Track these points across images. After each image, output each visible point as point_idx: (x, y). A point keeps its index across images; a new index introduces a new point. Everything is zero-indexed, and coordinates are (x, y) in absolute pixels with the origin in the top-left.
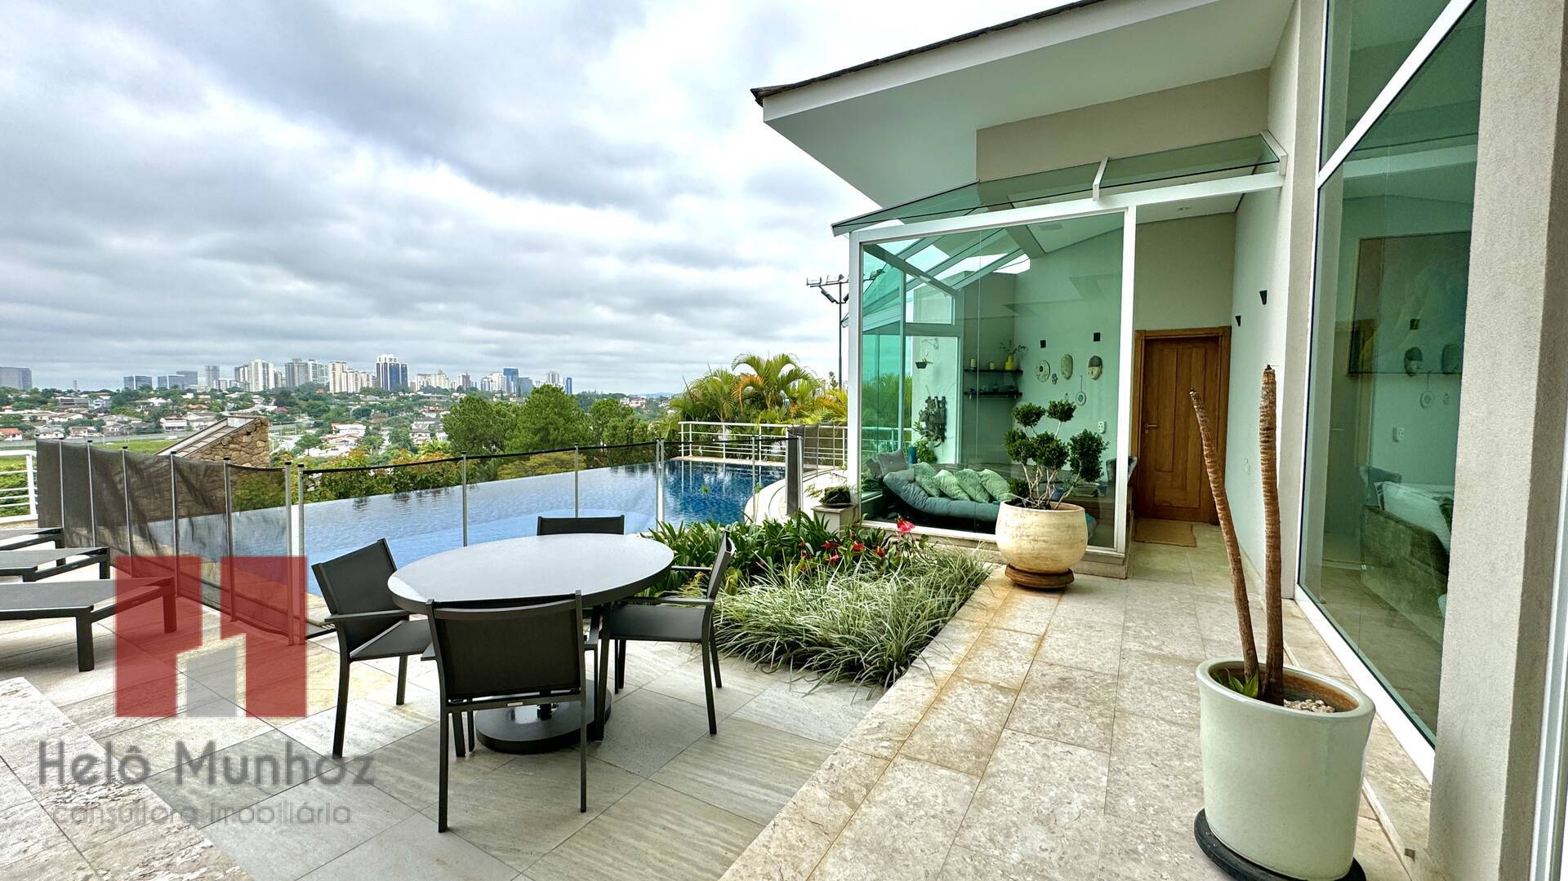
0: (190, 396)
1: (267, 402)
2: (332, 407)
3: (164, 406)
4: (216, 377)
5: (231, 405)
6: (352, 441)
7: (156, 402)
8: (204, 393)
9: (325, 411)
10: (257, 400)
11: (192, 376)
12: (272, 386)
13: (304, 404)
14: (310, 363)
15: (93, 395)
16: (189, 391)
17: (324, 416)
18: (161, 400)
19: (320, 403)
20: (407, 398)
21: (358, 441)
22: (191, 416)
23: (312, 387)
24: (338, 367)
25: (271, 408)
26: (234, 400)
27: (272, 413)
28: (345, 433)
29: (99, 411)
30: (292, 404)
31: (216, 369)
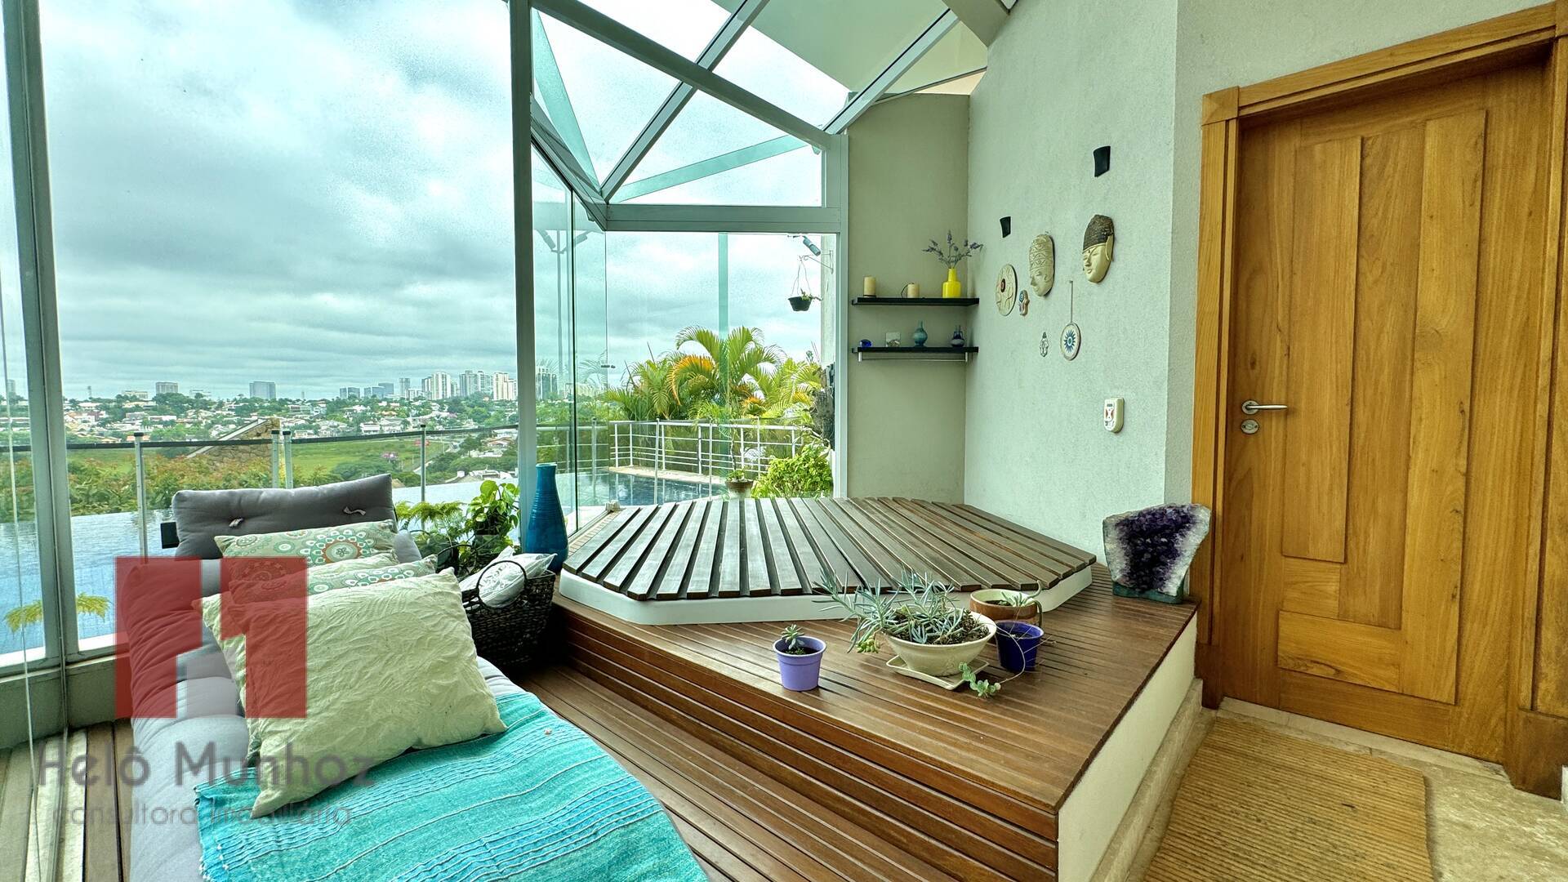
0: (384, 404)
1: (442, 409)
2: (492, 413)
3: (364, 412)
4: (407, 387)
5: (414, 412)
6: (505, 443)
7: (359, 409)
8: (396, 402)
9: (486, 417)
10: (436, 407)
11: (389, 387)
12: (449, 395)
13: (470, 410)
14: (479, 374)
15: (314, 403)
16: (385, 399)
17: (486, 421)
18: (363, 408)
19: (483, 409)
20: (553, 405)
21: (510, 444)
22: (384, 422)
23: (480, 395)
24: (500, 376)
25: (444, 414)
26: (417, 408)
27: (446, 419)
28: (502, 436)
29: (317, 417)
30: (461, 411)
31: (407, 380)
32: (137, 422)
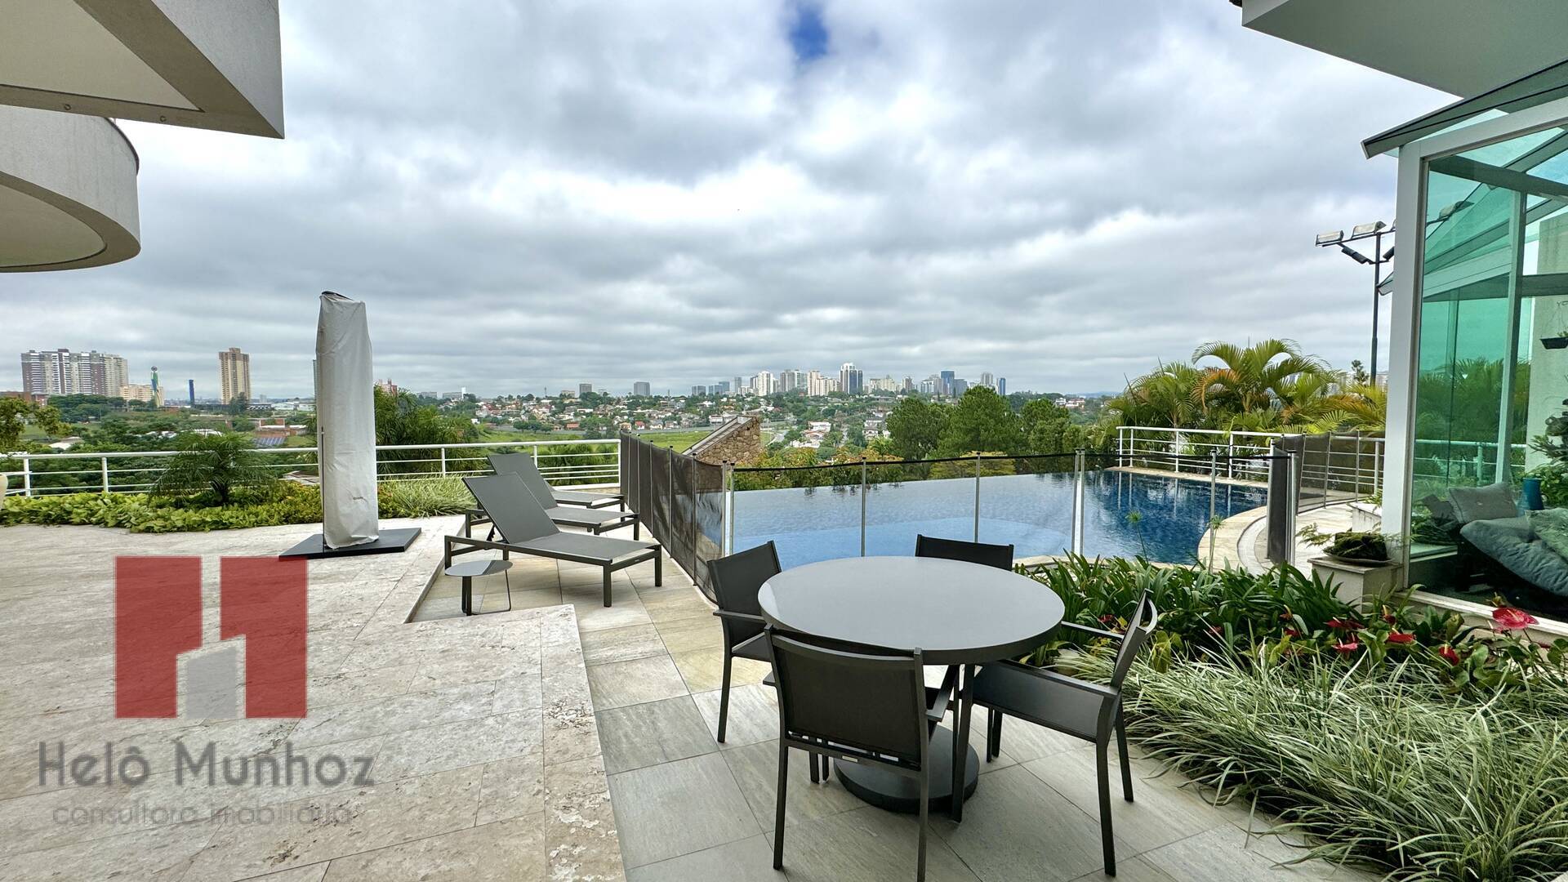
0: (725, 399)
1: (768, 404)
2: (809, 408)
3: (711, 406)
4: (740, 385)
5: (747, 406)
6: (821, 435)
7: (707, 404)
8: (733, 398)
9: (804, 411)
10: (763, 402)
11: (726, 385)
12: (772, 391)
13: (790, 405)
14: (796, 373)
15: (677, 400)
16: (725, 396)
17: (803, 415)
18: (710, 403)
19: (801, 404)
20: (861, 400)
21: (825, 436)
22: (726, 415)
23: (795, 391)
24: (814, 374)
25: (770, 408)
26: (749, 402)
27: (771, 412)
28: (817, 429)
29: (679, 410)
30: (783, 406)
31: (740, 379)
32: (572, 414)
